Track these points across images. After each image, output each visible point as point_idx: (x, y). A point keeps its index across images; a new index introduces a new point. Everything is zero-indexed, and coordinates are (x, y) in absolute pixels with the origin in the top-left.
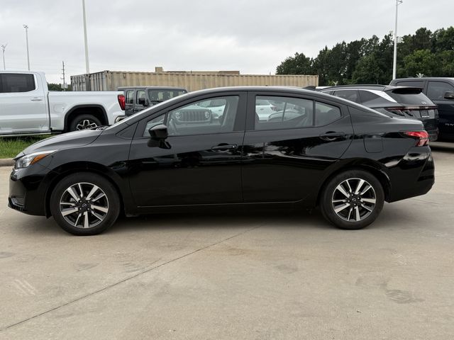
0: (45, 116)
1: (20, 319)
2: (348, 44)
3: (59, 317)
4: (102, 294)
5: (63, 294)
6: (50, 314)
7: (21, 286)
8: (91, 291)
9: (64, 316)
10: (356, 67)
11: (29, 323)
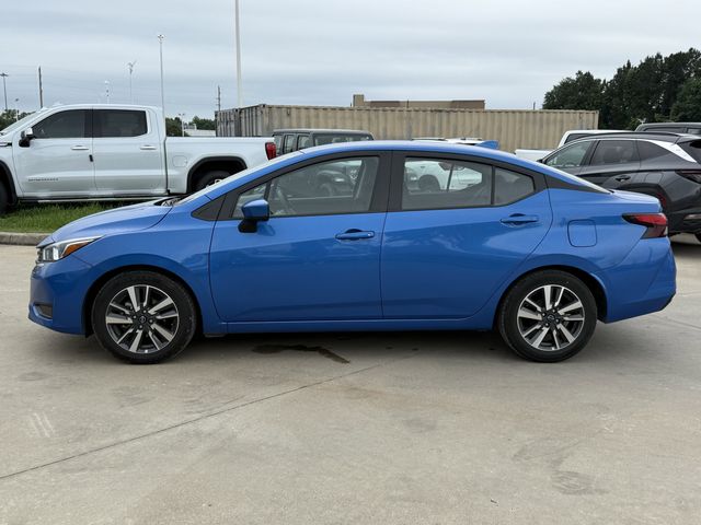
0: (161, 172)
1: (14, 470)
2: (666, 59)
3: (64, 471)
4: (137, 443)
5: (87, 439)
6: (56, 466)
7: (36, 423)
8: (125, 437)
9: (72, 471)
10: (679, 95)
11: (23, 476)
